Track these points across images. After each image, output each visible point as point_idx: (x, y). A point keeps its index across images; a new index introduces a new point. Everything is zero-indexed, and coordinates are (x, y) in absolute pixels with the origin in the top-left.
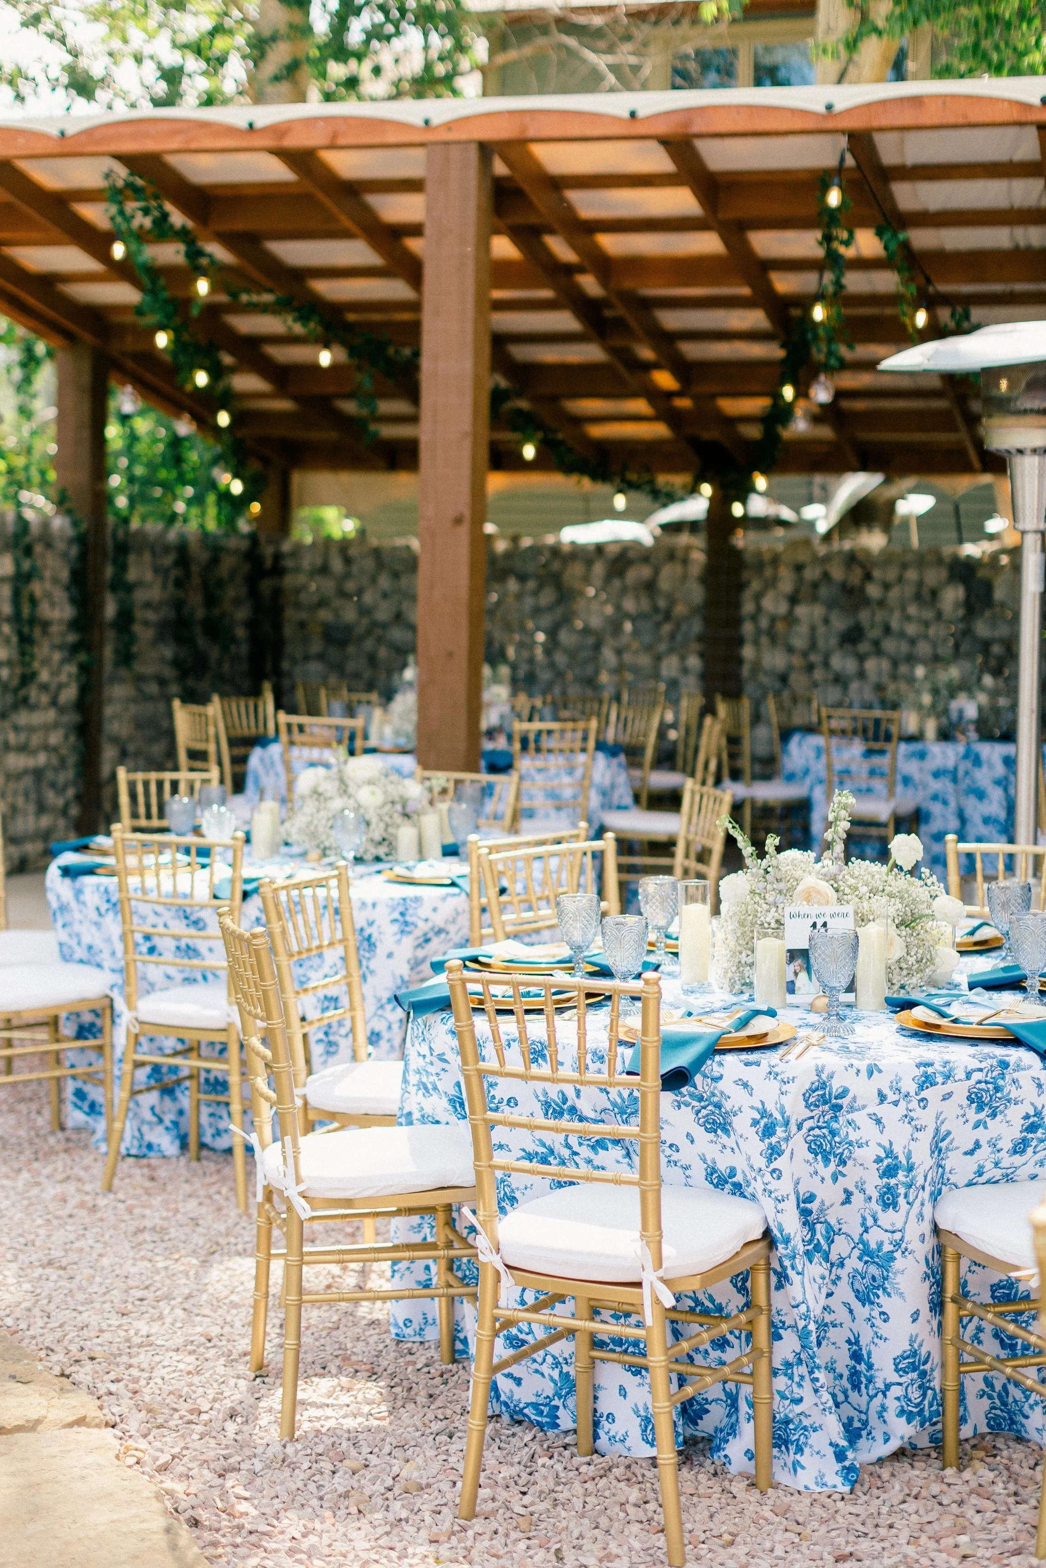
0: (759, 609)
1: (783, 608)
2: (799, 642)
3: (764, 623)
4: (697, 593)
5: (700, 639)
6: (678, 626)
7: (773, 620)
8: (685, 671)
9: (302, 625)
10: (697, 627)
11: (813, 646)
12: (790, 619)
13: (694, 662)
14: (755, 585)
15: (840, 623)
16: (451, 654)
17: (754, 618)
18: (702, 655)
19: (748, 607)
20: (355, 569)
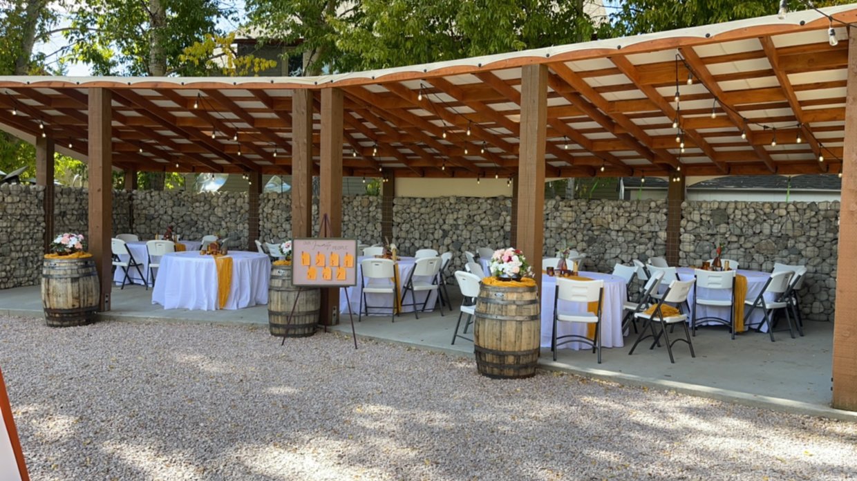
0: (263, 211)
1: (270, 211)
2: (274, 220)
3: (265, 215)
4: (247, 207)
5: (248, 219)
6: (242, 216)
7: (267, 214)
8: (244, 228)
9: (139, 214)
10: (247, 216)
11: (278, 222)
12: (271, 214)
13: (246, 225)
14: (262, 205)
15: (285, 216)
16: (98, 227)
17: (262, 214)
18: (248, 224)
19: (260, 211)
20: (153, 199)
